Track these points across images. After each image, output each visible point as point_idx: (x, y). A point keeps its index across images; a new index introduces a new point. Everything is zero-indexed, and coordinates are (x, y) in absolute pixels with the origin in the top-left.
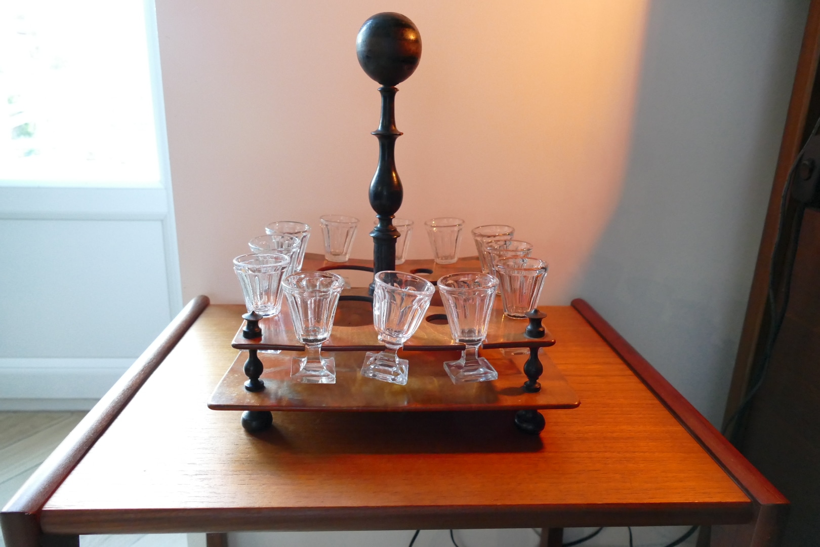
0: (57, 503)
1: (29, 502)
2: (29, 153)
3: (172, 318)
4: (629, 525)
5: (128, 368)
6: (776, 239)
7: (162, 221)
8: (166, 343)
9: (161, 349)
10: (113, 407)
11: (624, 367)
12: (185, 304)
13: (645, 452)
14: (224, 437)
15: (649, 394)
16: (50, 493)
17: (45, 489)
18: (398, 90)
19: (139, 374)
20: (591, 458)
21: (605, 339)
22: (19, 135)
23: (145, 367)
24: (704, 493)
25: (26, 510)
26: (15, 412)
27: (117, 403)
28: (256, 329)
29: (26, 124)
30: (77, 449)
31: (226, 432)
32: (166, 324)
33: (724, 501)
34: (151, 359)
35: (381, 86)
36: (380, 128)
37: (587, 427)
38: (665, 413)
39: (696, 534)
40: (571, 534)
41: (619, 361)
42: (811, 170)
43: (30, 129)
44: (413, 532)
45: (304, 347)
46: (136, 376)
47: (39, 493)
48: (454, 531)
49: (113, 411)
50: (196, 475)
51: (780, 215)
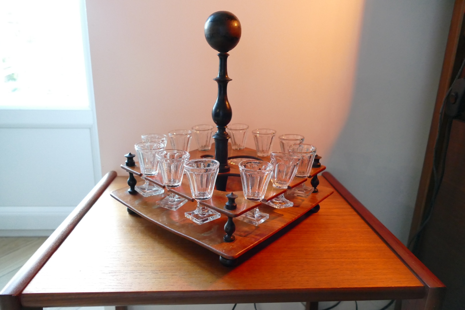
0: (30, 289)
1: (15, 289)
2: (14, 90)
3: (95, 184)
4: (356, 299)
5: (71, 212)
6: (437, 137)
7: (90, 129)
8: (92, 198)
9: (89, 201)
10: (62, 235)
11: (352, 210)
12: (103, 176)
13: (364, 258)
14: (125, 251)
15: (366, 226)
16: (26, 284)
17: (23, 281)
18: (229, 55)
19: (77, 216)
20: (333, 262)
21: (341, 195)
22: (9, 80)
23: (80, 212)
24: (397, 281)
25: (12, 293)
26: (6, 237)
27: (64, 232)
29: (13, 74)
30: (42, 258)
31: (126, 249)
32: (92, 187)
33: (409, 285)
34: (84, 207)
35: (219, 53)
36: (218, 76)
37: (331, 244)
38: (375, 236)
39: (393, 305)
40: (323, 305)
41: (348, 206)
42: (456, 99)
43: (15, 77)
44: (233, 305)
46: (75, 217)
47: (20, 284)
48: (256, 304)
49: (62, 237)
50: (110, 273)
51: (439, 124)
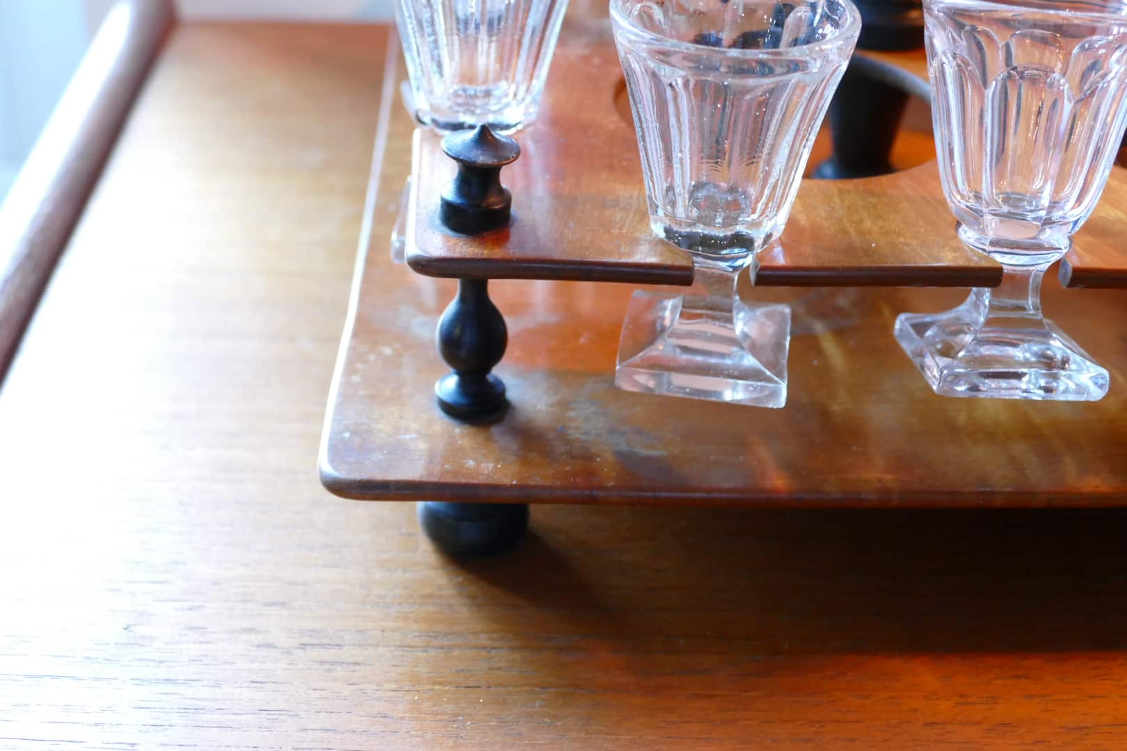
28: (493, 199)
45: (690, 269)
